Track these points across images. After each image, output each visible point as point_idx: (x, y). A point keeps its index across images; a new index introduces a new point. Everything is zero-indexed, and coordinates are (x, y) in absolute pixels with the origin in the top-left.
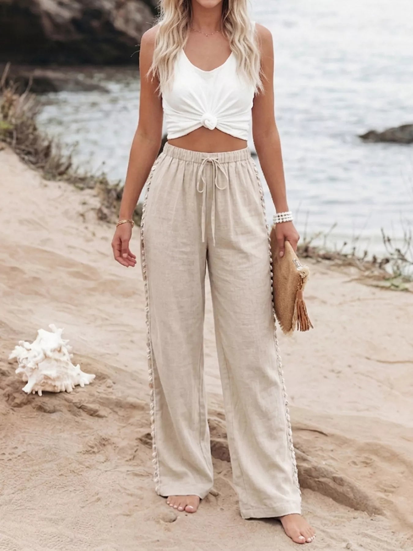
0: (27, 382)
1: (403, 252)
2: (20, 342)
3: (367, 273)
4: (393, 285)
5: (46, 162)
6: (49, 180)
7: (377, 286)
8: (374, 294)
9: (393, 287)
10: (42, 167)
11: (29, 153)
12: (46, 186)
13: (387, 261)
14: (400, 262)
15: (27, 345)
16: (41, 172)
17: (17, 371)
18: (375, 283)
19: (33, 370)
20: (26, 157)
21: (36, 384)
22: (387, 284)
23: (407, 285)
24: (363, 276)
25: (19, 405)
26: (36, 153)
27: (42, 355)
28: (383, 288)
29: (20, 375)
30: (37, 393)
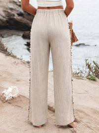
0: (6, 98)
1: (82, 71)
3: (75, 76)
4: (80, 78)
5: (6, 52)
7: (77, 78)
12: (6, 57)
13: (79, 73)
14: (81, 73)
16: (5, 54)
19: (7, 95)
20: (2, 51)
21: (8, 98)
23: (83, 78)
26: (4, 50)
27: (9, 92)
29: (5, 96)
30: (8, 100)
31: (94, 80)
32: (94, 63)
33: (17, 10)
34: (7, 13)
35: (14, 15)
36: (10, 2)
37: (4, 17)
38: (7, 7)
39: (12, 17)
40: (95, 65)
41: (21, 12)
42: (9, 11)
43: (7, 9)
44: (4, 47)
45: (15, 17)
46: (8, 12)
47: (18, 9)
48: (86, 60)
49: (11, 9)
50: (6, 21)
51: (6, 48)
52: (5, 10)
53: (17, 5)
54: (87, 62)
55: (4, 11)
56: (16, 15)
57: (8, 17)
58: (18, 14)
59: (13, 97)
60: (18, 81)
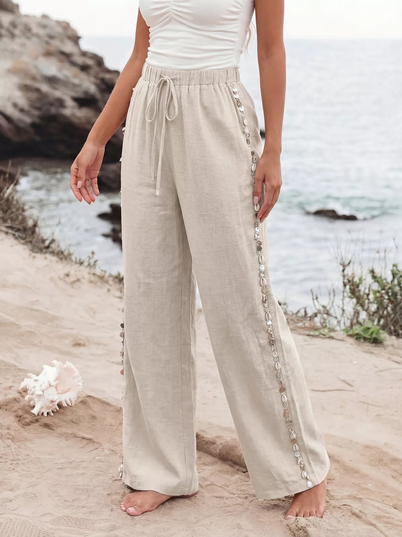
0: (34, 407)
1: (328, 308)
2: (29, 375)
3: (300, 324)
4: (321, 334)
5: (33, 238)
6: (37, 252)
7: (308, 335)
8: (306, 341)
9: (321, 336)
10: (31, 242)
11: (18, 230)
12: (34, 257)
13: (316, 315)
14: (325, 316)
15: (34, 377)
16: (30, 246)
17: (27, 398)
18: (307, 332)
19: (40, 396)
20: (17, 234)
21: (42, 407)
22: (317, 333)
23: (332, 334)
24: (296, 326)
25: (28, 424)
26: (25, 230)
27: (47, 384)
28: (313, 336)
29: (30, 400)
30: (42, 414)
31: (376, 341)
32: (374, 277)
33: (74, 85)
34: (34, 96)
35: (61, 103)
36: (48, 54)
37: (22, 110)
38: (34, 71)
39: (53, 110)
40: (376, 287)
41: (86, 93)
42: (45, 88)
43: (34, 79)
44: (24, 219)
45: (67, 112)
46: (38, 90)
47: (76, 81)
48: (344, 266)
49: (52, 80)
50: (33, 125)
51: (30, 223)
52: (28, 82)
53: (73, 64)
54: (349, 271)
55: (25, 88)
56: (70, 103)
57: (39, 109)
58: (76, 99)
59: (60, 405)
60: (78, 344)
